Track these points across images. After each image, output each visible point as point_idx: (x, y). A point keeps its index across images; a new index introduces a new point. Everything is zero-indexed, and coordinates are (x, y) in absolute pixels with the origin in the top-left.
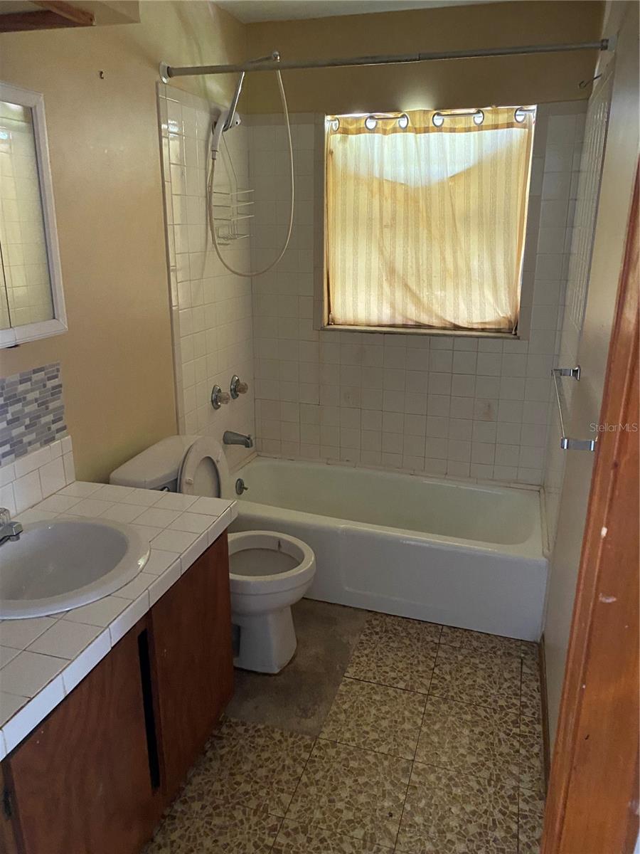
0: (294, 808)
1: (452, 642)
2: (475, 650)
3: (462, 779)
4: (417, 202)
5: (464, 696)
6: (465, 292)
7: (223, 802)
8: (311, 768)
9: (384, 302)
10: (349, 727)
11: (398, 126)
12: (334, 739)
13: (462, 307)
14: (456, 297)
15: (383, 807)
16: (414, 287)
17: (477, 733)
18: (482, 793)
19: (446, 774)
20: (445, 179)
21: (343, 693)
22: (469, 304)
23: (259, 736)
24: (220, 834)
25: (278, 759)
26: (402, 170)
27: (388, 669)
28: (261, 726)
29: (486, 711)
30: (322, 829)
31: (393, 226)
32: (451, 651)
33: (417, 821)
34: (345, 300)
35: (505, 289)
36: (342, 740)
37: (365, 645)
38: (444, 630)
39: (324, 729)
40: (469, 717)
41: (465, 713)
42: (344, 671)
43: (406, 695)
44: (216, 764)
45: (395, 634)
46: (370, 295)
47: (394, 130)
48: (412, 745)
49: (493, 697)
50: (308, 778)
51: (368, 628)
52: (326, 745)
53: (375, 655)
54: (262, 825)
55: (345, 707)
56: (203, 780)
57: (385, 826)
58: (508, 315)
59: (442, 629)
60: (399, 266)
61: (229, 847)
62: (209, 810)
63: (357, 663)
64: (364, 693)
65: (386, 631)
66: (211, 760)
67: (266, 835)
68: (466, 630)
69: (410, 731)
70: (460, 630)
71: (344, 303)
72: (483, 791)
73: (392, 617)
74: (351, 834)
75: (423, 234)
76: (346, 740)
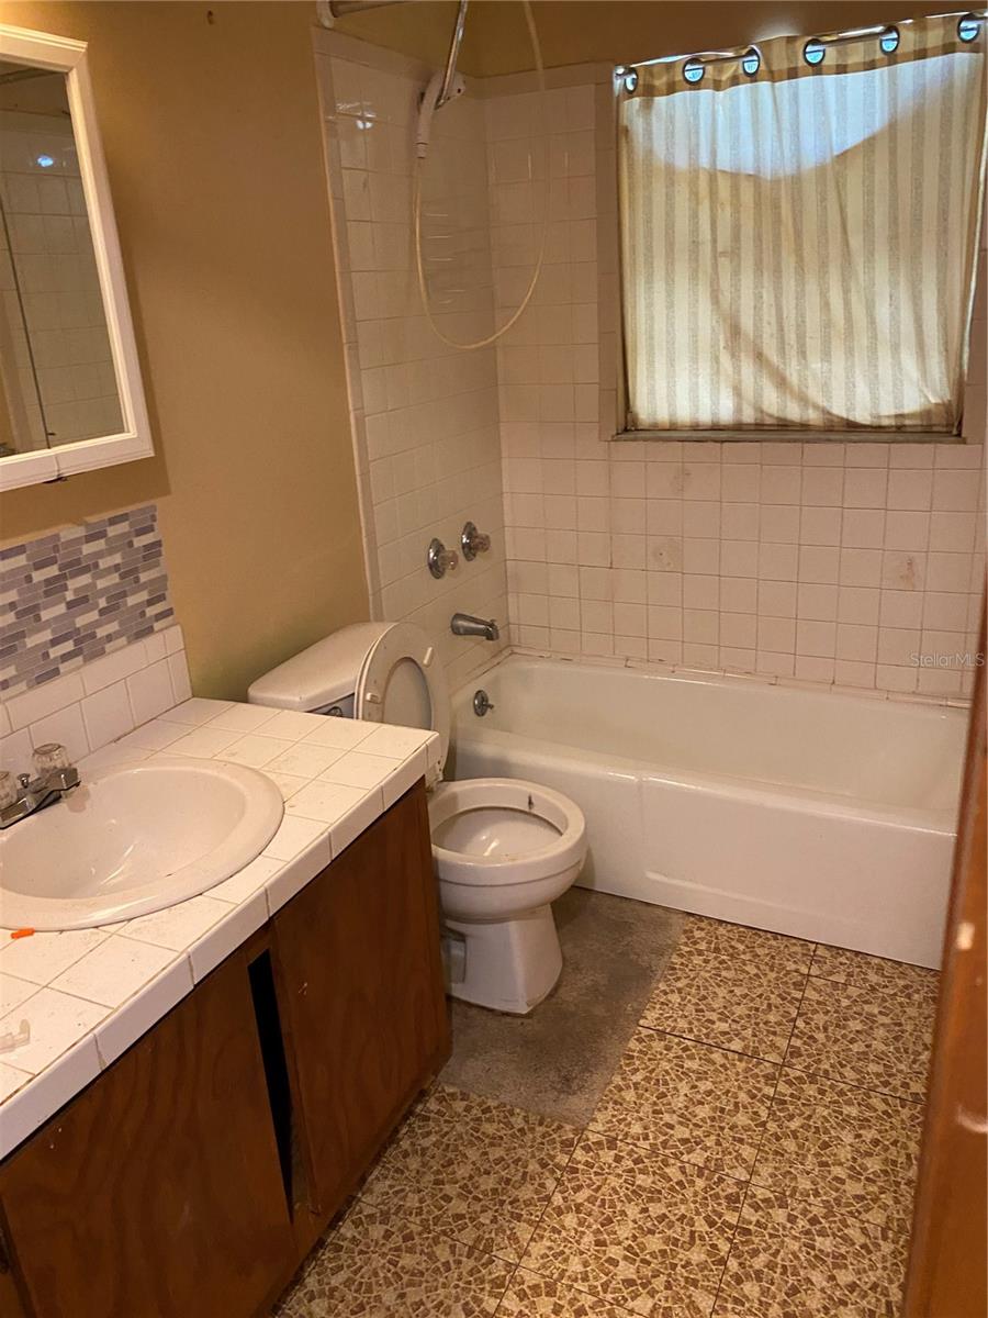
0: (537, 1249)
1: (831, 973)
2: (873, 989)
3: (835, 1222)
4: (776, 206)
5: (848, 1072)
6: (866, 362)
7: (420, 1228)
8: (569, 1181)
9: (723, 385)
10: (641, 1114)
11: (741, 71)
12: (613, 1134)
13: (862, 389)
14: (850, 371)
15: (688, 1263)
16: (774, 358)
17: (868, 1141)
18: (869, 1252)
19: (805, 1212)
20: (828, 160)
21: (636, 1054)
22: (874, 383)
23: (488, 1120)
24: (411, 1284)
25: (516, 1162)
26: (747, 151)
27: (714, 1016)
28: (492, 1103)
29: (885, 1101)
30: (580, 1292)
31: (734, 253)
32: (828, 990)
33: (747, 1293)
34: (653, 386)
35: (940, 353)
36: (626, 1134)
37: (679, 973)
38: (817, 952)
39: (598, 1115)
40: (854, 1111)
41: (849, 1103)
42: (639, 1014)
43: (744, 1065)
44: (414, 1163)
45: (732, 955)
46: (697, 376)
47: (735, 81)
48: (747, 1152)
49: (900, 1076)
50: (564, 1198)
51: (686, 944)
52: (599, 1144)
53: (693, 991)
54: (479, 1275)
55: (638, 1077)
56: (391, 1187)
57: (690, 1297)
58: (945, 400)
59: (814, 951)
60: (747, 323)
61: (422, 1308)
62: (397, 1240)
63: (662, 1003)
64: (671, 1055)
65: (717, 950)
66: (406, 1155)
67: (486, 1293)
68: (857, 953)
69: (746, 1129)
70: (848, 954)
71: (652, 392)
72: (871, 1247)
73: (729, 927)
74: (630, 1304)
75: (789, 262)
76: (633, 1137)
